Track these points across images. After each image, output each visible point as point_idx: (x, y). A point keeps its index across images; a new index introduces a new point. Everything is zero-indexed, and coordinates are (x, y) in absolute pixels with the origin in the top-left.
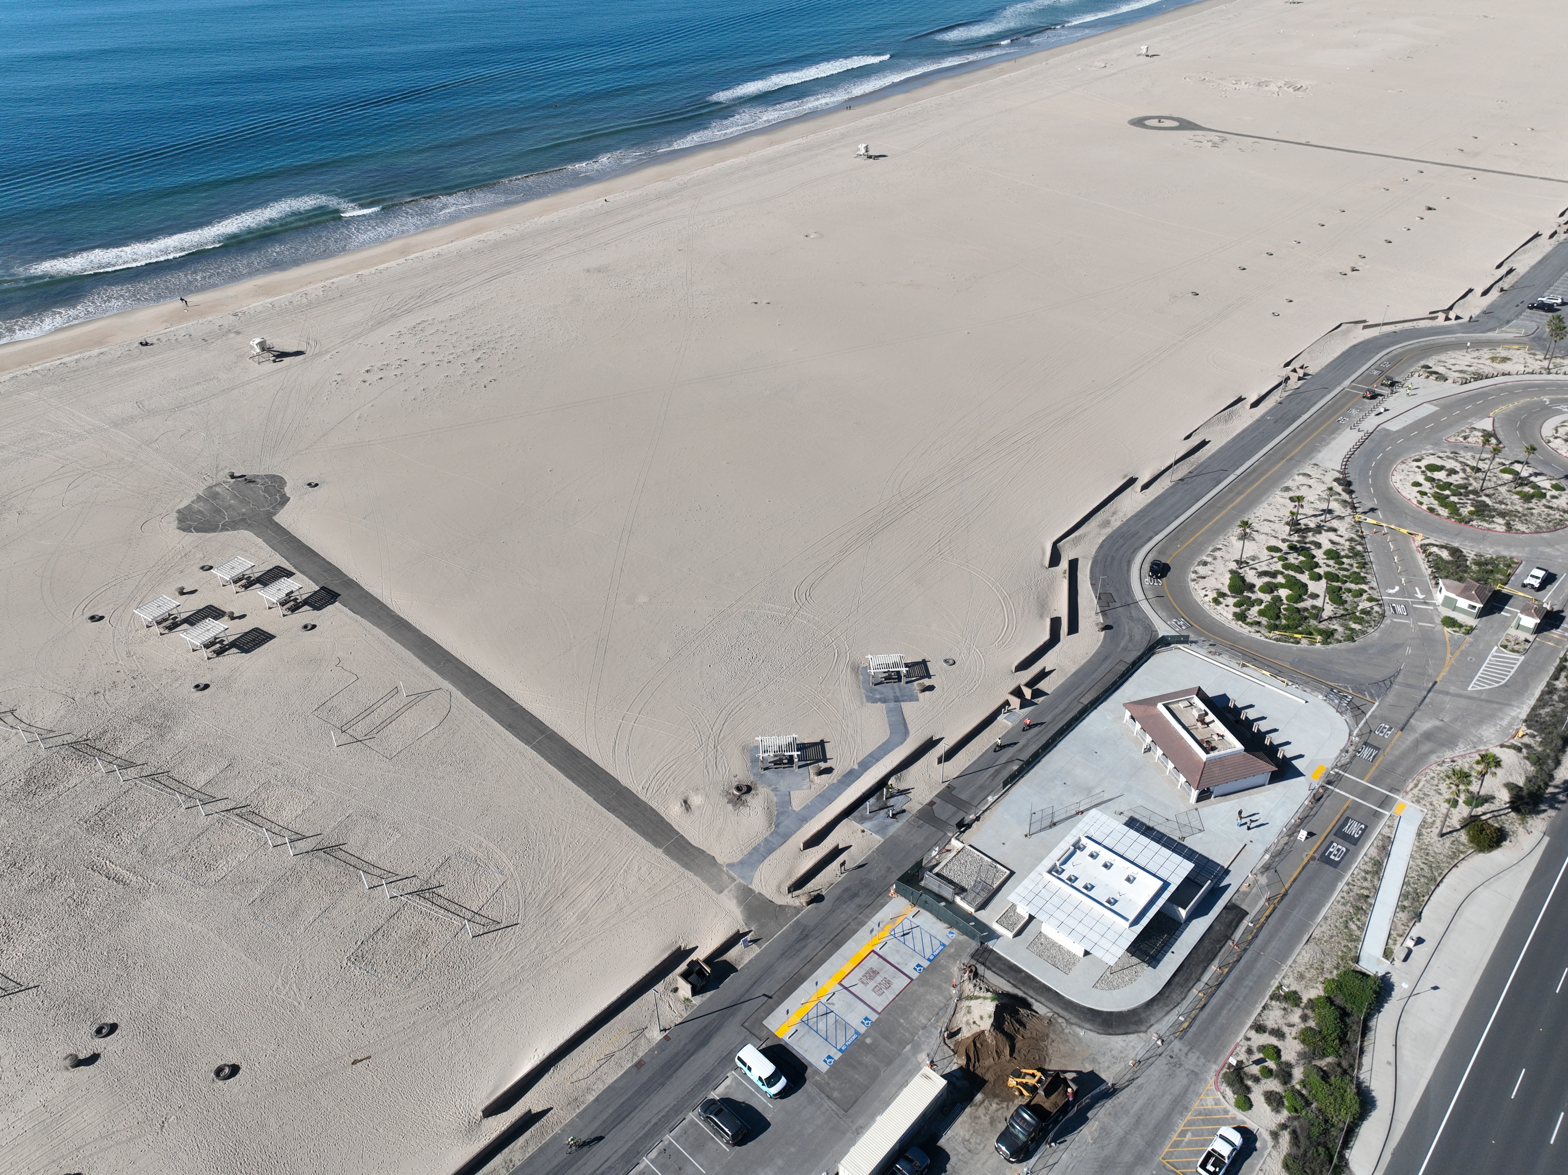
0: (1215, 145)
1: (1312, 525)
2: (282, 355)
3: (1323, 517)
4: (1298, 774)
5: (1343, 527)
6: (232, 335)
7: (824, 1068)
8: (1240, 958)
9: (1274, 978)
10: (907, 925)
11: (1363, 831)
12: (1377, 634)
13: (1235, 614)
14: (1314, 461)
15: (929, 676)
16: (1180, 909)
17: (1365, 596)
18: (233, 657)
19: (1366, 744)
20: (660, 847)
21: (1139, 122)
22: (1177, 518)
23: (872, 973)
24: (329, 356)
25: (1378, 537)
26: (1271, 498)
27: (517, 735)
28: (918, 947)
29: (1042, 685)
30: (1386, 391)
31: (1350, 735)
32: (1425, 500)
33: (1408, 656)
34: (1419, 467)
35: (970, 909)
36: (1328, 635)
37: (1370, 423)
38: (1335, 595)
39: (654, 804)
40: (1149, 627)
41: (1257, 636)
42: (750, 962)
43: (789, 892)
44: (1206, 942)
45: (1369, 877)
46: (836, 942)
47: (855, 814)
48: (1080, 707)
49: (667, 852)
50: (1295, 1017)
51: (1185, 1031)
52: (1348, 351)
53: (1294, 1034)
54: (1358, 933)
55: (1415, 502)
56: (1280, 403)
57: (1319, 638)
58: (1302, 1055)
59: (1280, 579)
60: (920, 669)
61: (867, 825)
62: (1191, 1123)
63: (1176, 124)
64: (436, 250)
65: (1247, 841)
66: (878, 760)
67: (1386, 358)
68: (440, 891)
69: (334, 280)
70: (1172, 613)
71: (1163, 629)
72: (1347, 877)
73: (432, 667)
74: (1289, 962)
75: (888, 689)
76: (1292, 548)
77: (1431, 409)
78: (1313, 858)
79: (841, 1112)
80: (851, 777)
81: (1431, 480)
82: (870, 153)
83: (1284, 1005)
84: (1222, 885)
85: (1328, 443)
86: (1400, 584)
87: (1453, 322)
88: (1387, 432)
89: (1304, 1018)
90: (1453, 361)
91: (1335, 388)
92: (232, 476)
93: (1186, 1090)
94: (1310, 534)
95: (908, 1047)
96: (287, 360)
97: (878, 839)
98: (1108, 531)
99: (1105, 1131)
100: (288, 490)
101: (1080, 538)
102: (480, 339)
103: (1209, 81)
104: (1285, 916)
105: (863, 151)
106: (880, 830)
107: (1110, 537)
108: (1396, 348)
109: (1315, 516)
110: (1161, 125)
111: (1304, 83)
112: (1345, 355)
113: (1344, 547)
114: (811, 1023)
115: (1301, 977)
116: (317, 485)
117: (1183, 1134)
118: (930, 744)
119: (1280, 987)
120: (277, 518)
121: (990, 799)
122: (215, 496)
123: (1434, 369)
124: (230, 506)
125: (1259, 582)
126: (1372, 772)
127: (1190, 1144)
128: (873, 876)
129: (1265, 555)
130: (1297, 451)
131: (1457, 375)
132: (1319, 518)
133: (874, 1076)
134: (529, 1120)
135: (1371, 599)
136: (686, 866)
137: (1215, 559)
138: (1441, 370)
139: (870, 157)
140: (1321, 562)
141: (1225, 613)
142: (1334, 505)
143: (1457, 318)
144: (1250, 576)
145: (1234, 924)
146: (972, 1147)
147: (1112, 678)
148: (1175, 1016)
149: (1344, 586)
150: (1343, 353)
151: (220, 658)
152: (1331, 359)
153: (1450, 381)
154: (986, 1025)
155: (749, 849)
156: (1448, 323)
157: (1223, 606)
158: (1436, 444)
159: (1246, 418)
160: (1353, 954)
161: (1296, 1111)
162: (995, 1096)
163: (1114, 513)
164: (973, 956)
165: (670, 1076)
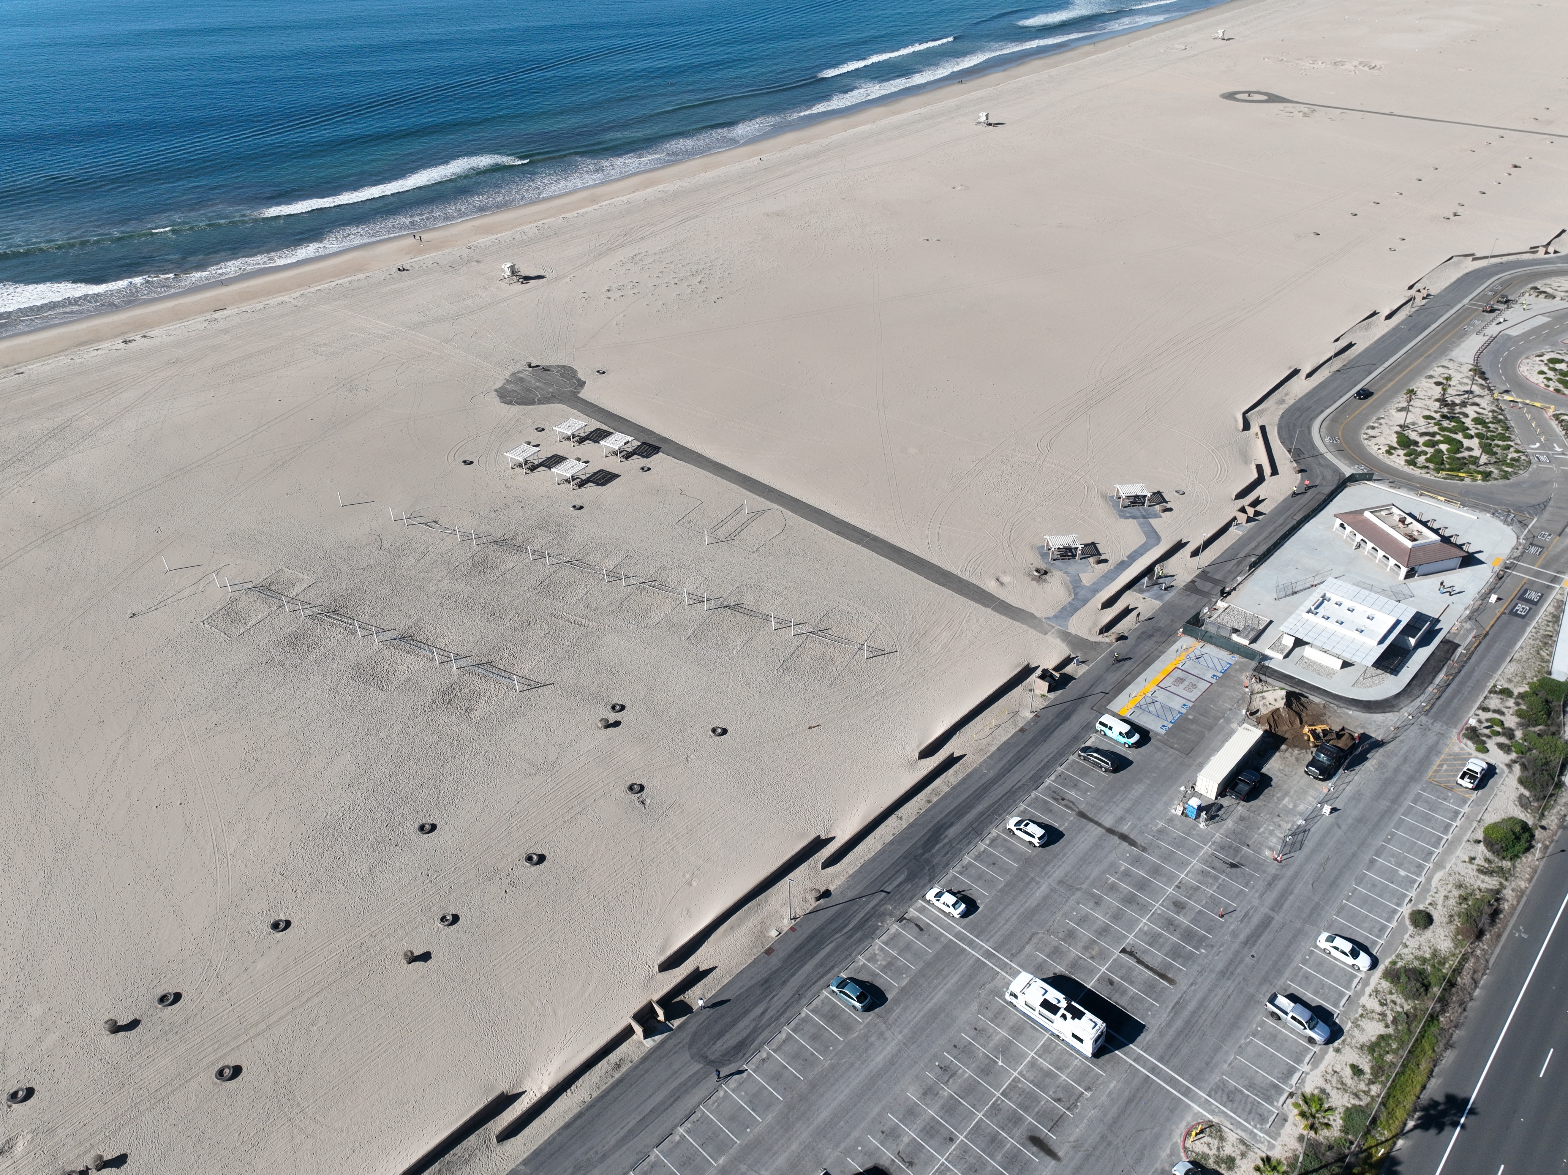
0: (1306, 115)
1: (1458, 401)
2: (527, 279)
3: (1466, 396)
4: (1480, 562)
5: (1483, 403)
6: (474, 263)
7: (1163, 732)
8: (1459, 672)
9: (1489, 681)
10: (1198, 653)
11: (1541, 597)
12: (1527, 475)
13: (1406, 461)
14: (1449, 357)
15: (1167, 502)
16: (1410, 639)
17: (1512, 449)
18: (591, 488)
19: (1531, 544)
20: (989, 607)
21: (1231, 96)
22: (1341, 397)
23: (1181, 680)
24: (568, 279)
25: (1515, 410)
26: (1418, 384)
27: (847, 538)
28: (1211, 665)
29: (1259, 508)
30: (1502, 307)
31: (1518, 539)
32: (1551, 383)
33: (1555, 489)
34: (1542, 361)
35: (1245, 642)
36: (1487, 476)
37: (1493, 330)
38: (1487, 448)
39: (974, 582)
40: (1336, 471)
41: (1428, 476)
42: (1084, 674)
43: (1100, 634)
44: (1432, 662)
45: (1551, 624)
46: (1147, 662)
47: (1134, 588)
48: (1294, 522)
49: (994, 609)
50: (1511, 702)
51: (1428, 711)
52: (1462, 277)
53: (1511, 712)
54: (1548, 657)
55: (1542, 385)
56: (1410, 316)
57: (1480, 477)
58: (1519, 725)
59: (1438, 437)
60: (1159, 497)
61: (1146, 595)
62: (1445, 760)
63: (1265, 98)
64: (624, 198)
65: (1449, 602)
66: (1142, 555)
67: (1497, 282)
68: (830, 632)
69: (546, 221)
70: (1353, 461)
71: (1348, 471)
72: (1534, 624)
73: (760, 495)
74: (1499, 672)
75: (1134, 510)
76: (1444, 417)
77: (1545, 320)
78: (1504, 613)
79: (1184, 756)
80: (1123, 566)
81: (1554, 370)
82: (990, 121)
83: (1500, 696)
84: (1437, 628)
85: (1459, 345)
86: (1540, 441)
87: (1552, 255)
88: (1509, 337)
89: (1517, 704)
90: (1558, 284)
91: (1456, 305)
92: (530, 366)
93: (1437, 743)
94: (1457, 408)
95: (1222, 721)
96: (532, 283)
97: (1158, 604)
98: (1285, 406)
99: (1382, 766)
100: (581, 375)
101: (1262, 411)
102: (695, 267)
103: (1287, 61)
104: (1489, 647)
105: (983, 119)
106: (1158, 597)
107: (1287, 411)
108: (1506, 275)
109: (1459, 395)
110: (1250, 98)
111: (1378, 63)
112: (1460, 281)
113: (1488, 416)
114: (1143, 707)
115: (1510, 681)
116: (604, 373)
117: (1441, 765)
118: (1179, 546)
119: (1495, 686)
120: (581, 395)
121: (1239, 579)
122: (521, 380)
123: (1542, 289)
124: (538, 387)
125: (1421, 440)
126: (1541, 561)
127: (1446, 771)
128: (1161, 624)
129: (1422, 422)
130: (1432, 351)
131: (1563, 294)
132: (1462, 397)
133: (1202, 737)
134: (951, 761)
135: (1517, 451)
136: (1012, 618)
137: (1381, 424)
138: (1549, 290)
139: (990, 124)
140: (1470, 427)
141: (1399, 460)
142: (1475, 388)
143: (1556, 252)
144: (1413, 436)
145: (1451, 651)
146: (1287, 773)
147: (1315, 504)
148: (1421, 701)
149: (1493, 443)
150: (1458, 280)
151: (582, 489)
152: (1448, 284)
153: (1558, 299)
154: (1281, 704)
155: (1059, 608)
156: (1547, 256)
157: (1395, 455)
158: (1554, 344)
159: (1381, 328)
160: (1546, 669)
161: (1522, 753)
162: (1295, 746)
163: (1286, 394)
164: (1254, 670)
165: (1048, 737)
